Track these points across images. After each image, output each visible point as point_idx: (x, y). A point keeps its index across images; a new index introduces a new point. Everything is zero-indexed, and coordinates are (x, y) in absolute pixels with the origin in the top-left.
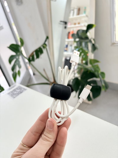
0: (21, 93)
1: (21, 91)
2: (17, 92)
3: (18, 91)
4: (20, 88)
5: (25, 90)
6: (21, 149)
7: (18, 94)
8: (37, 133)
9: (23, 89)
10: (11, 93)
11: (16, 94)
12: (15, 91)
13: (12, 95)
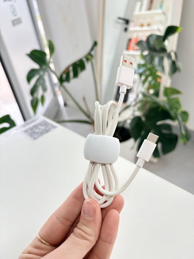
0: (47, 131)
1: (47, 129)
2: (40, 129)
3: (43, 128)
4: (45, 124)
5: (55, 127)
6: (37, 247)
7: (42, 133)
8: (67, 219)
9: (50, 126)
10: (29, 131)
11: (38, 133)
12: (37, 128)
13: (31, 134)
